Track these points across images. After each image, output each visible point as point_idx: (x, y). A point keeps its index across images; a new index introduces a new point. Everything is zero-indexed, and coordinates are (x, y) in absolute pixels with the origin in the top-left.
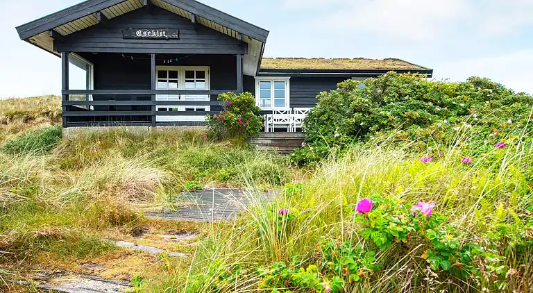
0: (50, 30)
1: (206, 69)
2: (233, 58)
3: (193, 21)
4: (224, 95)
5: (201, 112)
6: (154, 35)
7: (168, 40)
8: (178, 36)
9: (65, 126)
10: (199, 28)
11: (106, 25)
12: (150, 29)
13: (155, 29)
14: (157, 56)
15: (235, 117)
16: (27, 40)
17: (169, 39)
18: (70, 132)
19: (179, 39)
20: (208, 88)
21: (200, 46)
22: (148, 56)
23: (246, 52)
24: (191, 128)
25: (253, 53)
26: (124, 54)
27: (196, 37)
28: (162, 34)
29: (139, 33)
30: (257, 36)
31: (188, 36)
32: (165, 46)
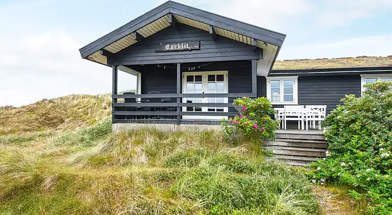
0: (101, 50)
1: (225, 73)
2: (249, 63)
3: (211, 32)
4: (240, 101)
5: (220, 112)
6: (179, 48)
7: (190, 51)
8: (200, 47)
9: (114, 122)
10: (217, 39)
11: (143, 43)
12: (176, 43)
13: (180, 43)
14: (182, 65)
15: (251, 123)
16: (86, 58)
17: (192, 50)
18: (117, 127)
19: (200, 49)
20: (226, 91)
21: (218, 55)
22: (175, 65)
23: (261, 57)
24: (209, 128)
25: (267, 57)
26: (159, 64)
27: (214, 46)
28: (187, 46)
29: (167, 47)
30: (272, 41)
31: (208, 47)
32: (188, 56)
